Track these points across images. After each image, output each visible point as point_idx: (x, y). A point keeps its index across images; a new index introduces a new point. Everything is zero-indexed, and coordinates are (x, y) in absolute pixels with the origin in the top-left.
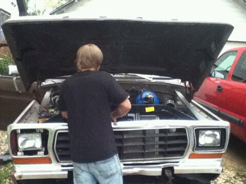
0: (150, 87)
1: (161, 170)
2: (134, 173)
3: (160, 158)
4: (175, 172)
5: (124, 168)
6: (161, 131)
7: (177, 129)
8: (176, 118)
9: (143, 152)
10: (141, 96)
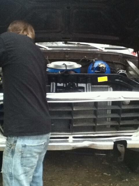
0: (102, 56)
1: (113, 143)
2: (85, 147)
3: (112, 132)
4: (128, 147)
5: (74, 141)
6: (114, 103)
7: (131, 101)
8: (130, 89)
9: (94, 125)
10: (93, 65)
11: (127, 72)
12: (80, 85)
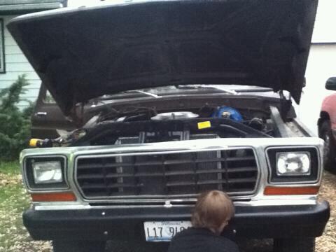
9: (194, 184)
11: (264, 120)
12: (175, 133)
